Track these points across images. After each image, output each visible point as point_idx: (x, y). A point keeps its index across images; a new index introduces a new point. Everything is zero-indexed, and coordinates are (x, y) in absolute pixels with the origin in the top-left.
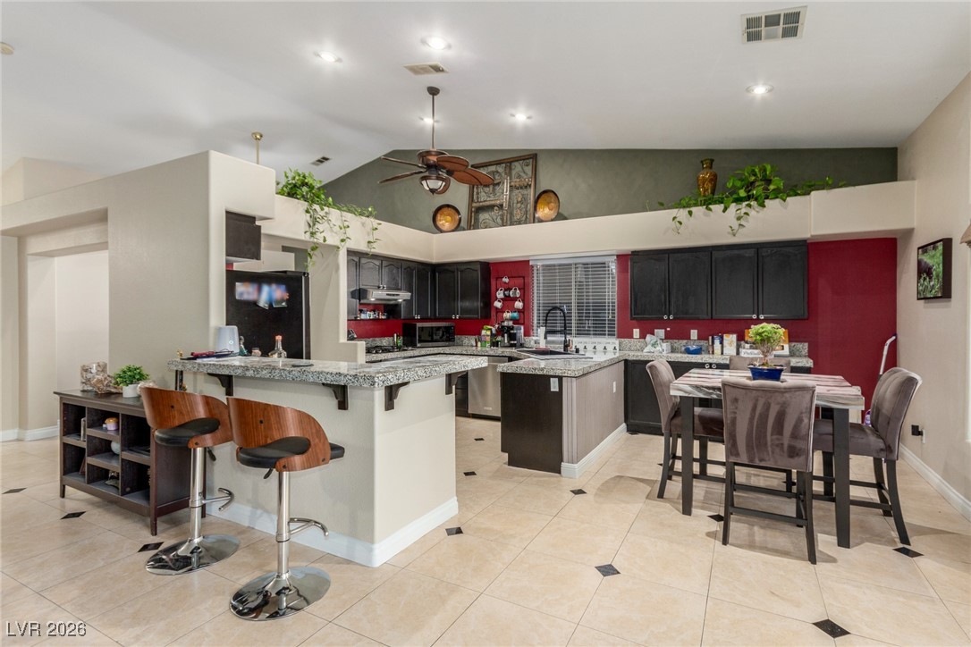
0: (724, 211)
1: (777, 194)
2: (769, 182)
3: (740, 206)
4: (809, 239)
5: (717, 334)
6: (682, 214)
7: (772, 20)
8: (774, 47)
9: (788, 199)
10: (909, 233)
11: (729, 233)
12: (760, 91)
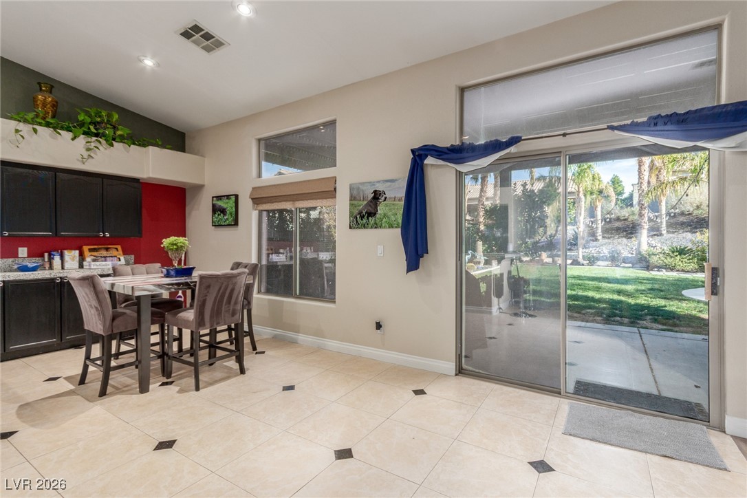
0: (73, 139)
1: (122, 139)
2: (115, 128)
3: (89, 140)
4: (143, 179)
5: (56, 250)
6: (25, 128)
7: (207, 37)
8: (191, 49)
9: (132, 146)
10: (199, 188)
11: (78, 160)
12: (149, 63)
